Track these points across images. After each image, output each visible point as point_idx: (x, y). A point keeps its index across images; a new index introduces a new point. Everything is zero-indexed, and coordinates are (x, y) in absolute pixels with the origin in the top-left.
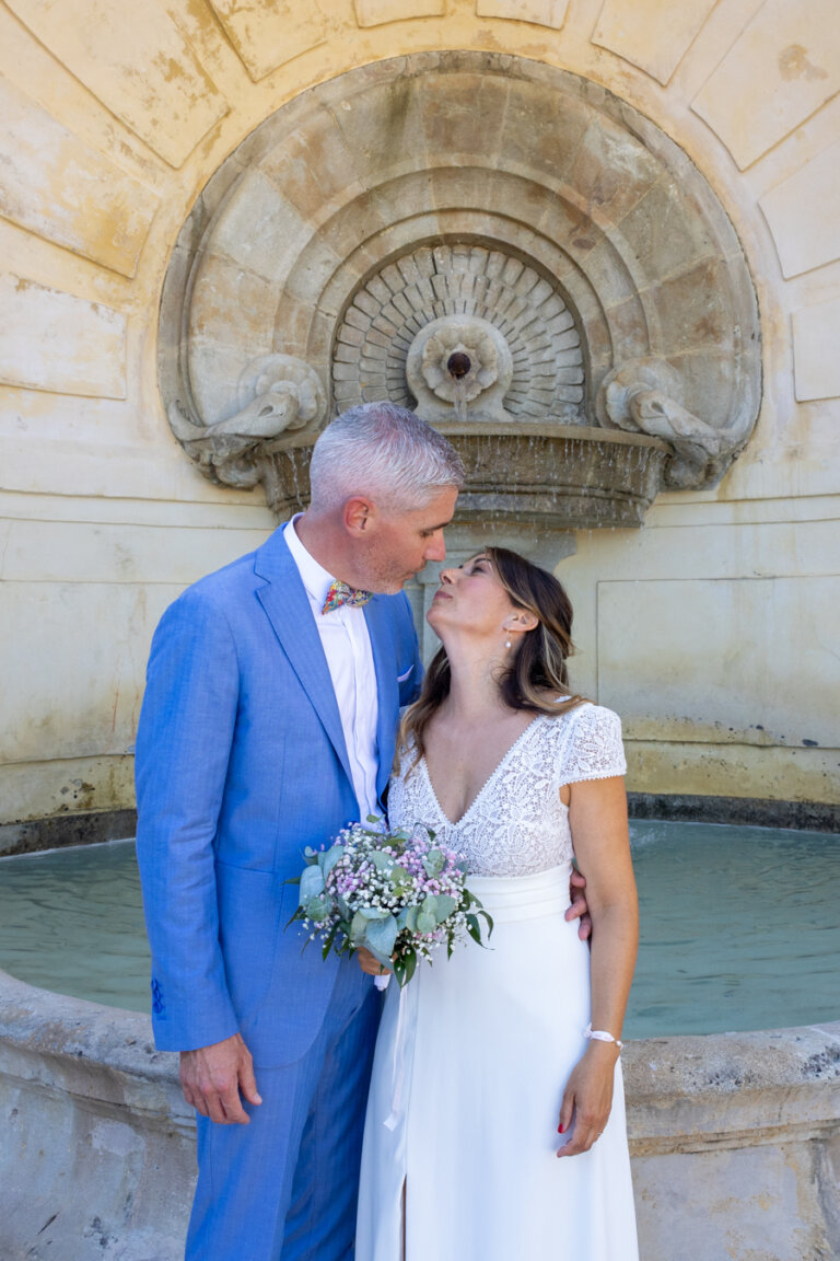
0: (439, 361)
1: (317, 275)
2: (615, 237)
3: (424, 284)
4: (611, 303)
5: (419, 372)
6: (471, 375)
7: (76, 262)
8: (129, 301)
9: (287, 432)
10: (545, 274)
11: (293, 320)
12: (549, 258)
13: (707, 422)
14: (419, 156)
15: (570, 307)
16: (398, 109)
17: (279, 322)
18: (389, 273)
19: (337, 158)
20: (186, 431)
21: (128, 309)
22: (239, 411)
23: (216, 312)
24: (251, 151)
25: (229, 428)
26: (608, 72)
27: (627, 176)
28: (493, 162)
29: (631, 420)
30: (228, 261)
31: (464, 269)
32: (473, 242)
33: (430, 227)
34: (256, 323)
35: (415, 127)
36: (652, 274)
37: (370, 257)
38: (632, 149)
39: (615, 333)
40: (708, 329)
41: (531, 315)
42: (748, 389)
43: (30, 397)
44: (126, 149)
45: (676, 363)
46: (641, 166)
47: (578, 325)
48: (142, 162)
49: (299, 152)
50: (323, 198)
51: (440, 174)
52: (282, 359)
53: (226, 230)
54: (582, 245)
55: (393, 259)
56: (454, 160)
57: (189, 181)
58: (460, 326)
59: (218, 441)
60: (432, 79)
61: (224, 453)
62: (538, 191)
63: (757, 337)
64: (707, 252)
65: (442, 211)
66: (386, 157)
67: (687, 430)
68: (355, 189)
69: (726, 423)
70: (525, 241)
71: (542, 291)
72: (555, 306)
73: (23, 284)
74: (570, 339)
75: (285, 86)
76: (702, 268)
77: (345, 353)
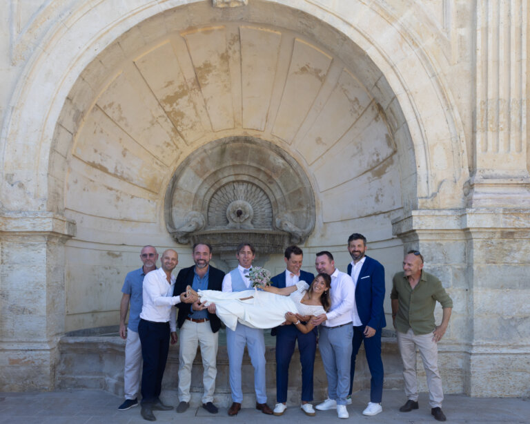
0: (234, 212)
1: (203, 191)
2: (278, 181)
3: (231, 192)
4: (278, 197)
5: (229, 215)
6: (242, 215)
7: (144, 191)
8: (157, 199)
9: (196, 230)
10: (261, 190)
11: (197, 203)
12: (262, 186)
13: (299, 228)
14: (229, 163)
15: (268, 198)
16: (223, 152)
17: (194, 203)
18: (223, 190)
19: (208, 163)
20: (171, 230)
21: (156, 201)
22: (184, 226)
23: (178, 202)
24: (187, 162)
25: (181, 230)
26: (276, 141)
27: (280, 167)
28: (247, 163)
29: (281, 227)
30: (181, 189)
31: (242, 188)
32: (243, 182)
33: (232, 178)
34: (188, 203)
35: (227, 156)
36: (287, 191)
37: (217, 186)
38: (281, 161)
39: (279, 205)
40: (300, 205)
41: (259, 199)
42: (312, 219)
43: (133, 223)
44: (157, 163)
45: (293, 213)
46: (284, 165)
47: (270, 202)
48: (160, 166)
49: (199, 162)
50: (204, 173)
51: (234, 166)
52: (195, 212)
53: (181, 182)
54: (271, 183)
55: (224, 186)
56: (237, 163)
57: (172, 169)
58: (240, 203)
59: (178, 233)
60: (231, 145)
61: (180, 236)
62: (259, 170)
63: (314, 206)
64: (300, 186)
65: (235, 175)
66: (221, 162)
67: (293, 230)
68: (213, 170)
69: (305, 228)
70: (256, 182)
71: (261, 194)
72: (264, 197)
73: (132, 197)
74: (268, 206)
75: (195, 146)
76: (299, 190)
77: (211, 209)
